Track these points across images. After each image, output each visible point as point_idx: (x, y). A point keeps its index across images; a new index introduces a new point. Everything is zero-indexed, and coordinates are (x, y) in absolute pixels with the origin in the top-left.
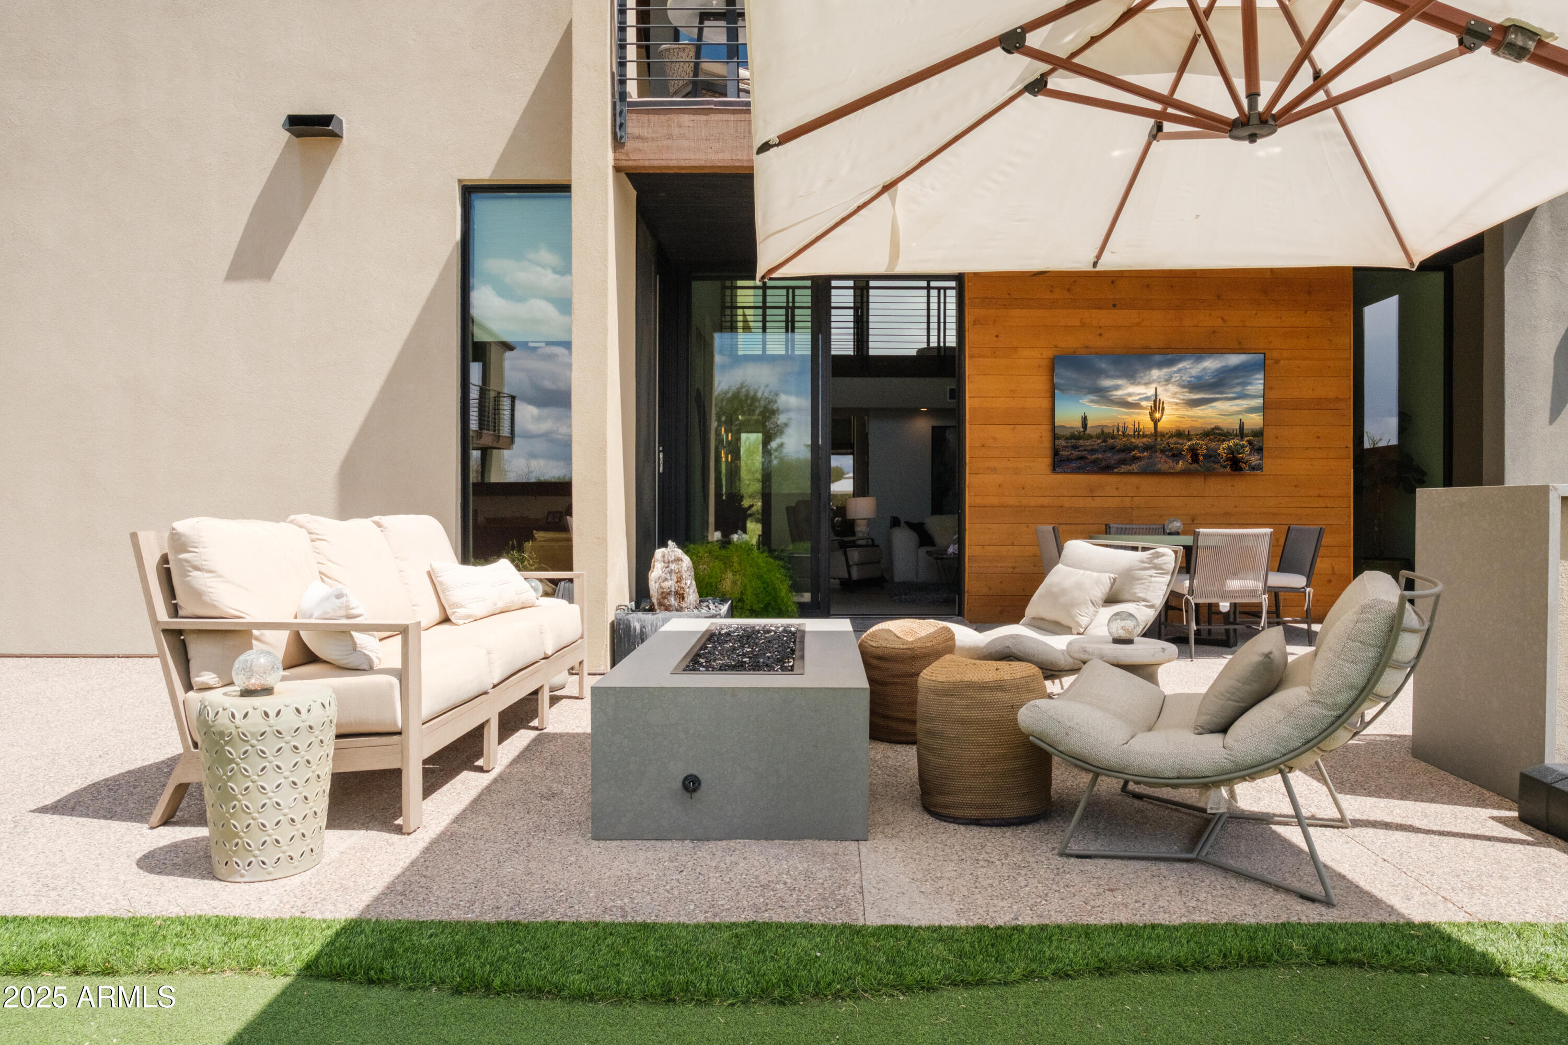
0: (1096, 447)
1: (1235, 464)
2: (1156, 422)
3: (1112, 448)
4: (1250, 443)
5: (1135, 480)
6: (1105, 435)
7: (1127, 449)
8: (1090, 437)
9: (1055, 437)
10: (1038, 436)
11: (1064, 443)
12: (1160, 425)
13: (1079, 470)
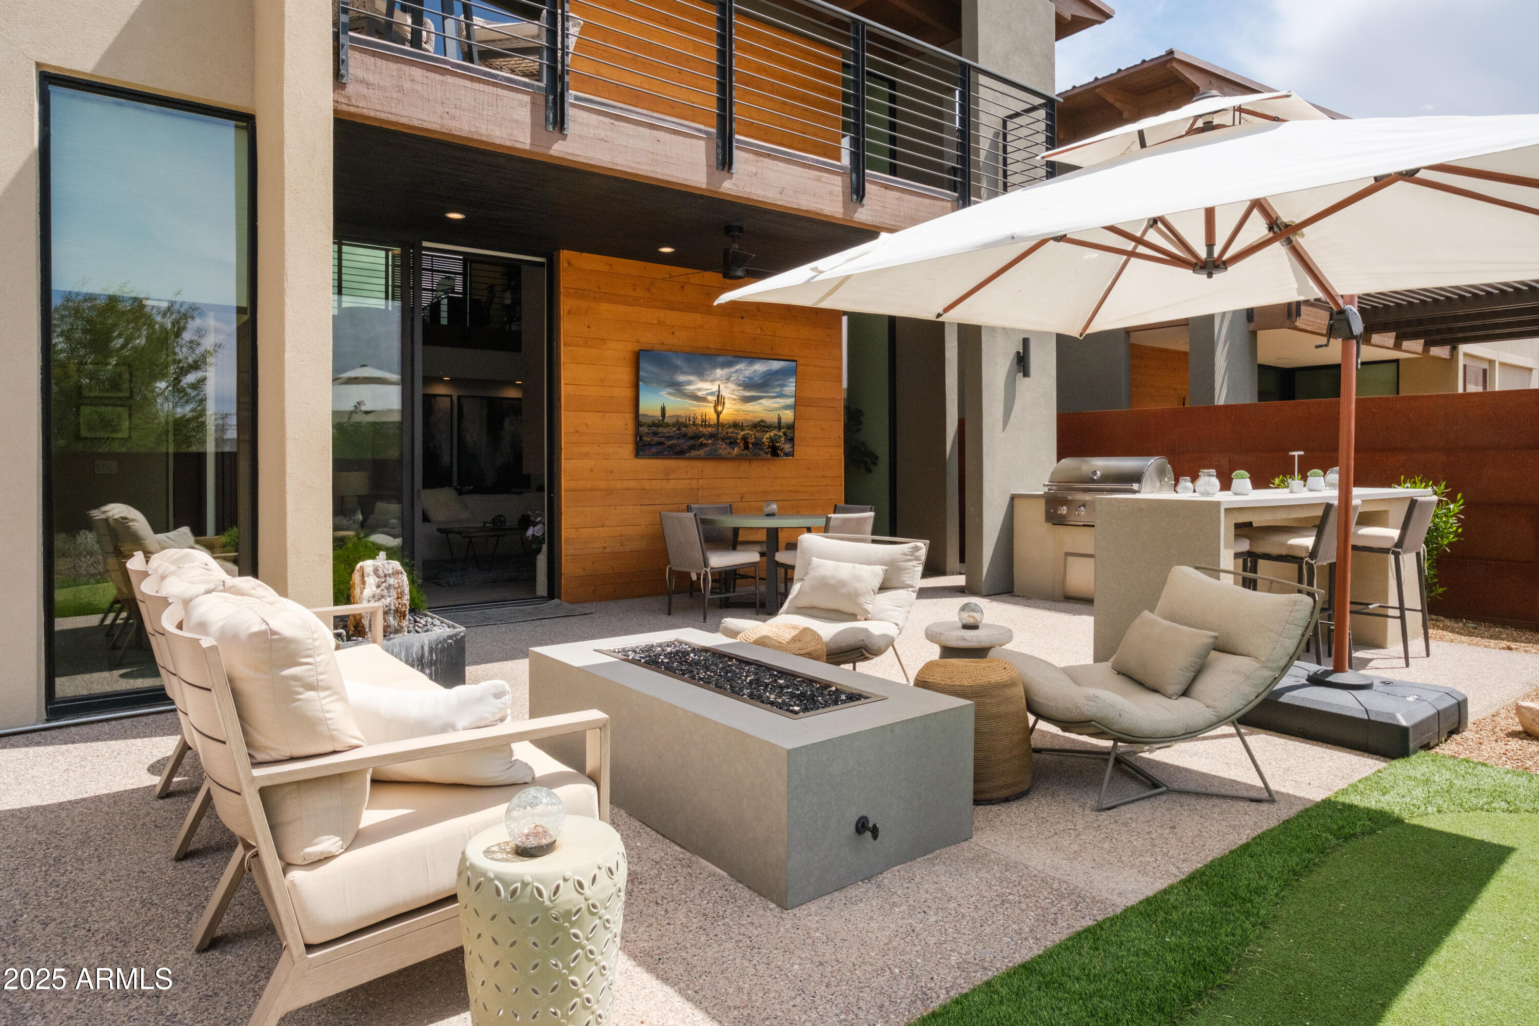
0: (672, 434)
1: (774, 451)
2: (718, 414)
3: (685, 435)
4: (785, 434)
5: (699, 464)
6: (679, 424)
7: (696, 437)
8: (667, 425)
9: (639, 424)
10: (623, 423)
11: (646, 430)
12: (721, 417)
13: (658, 455)
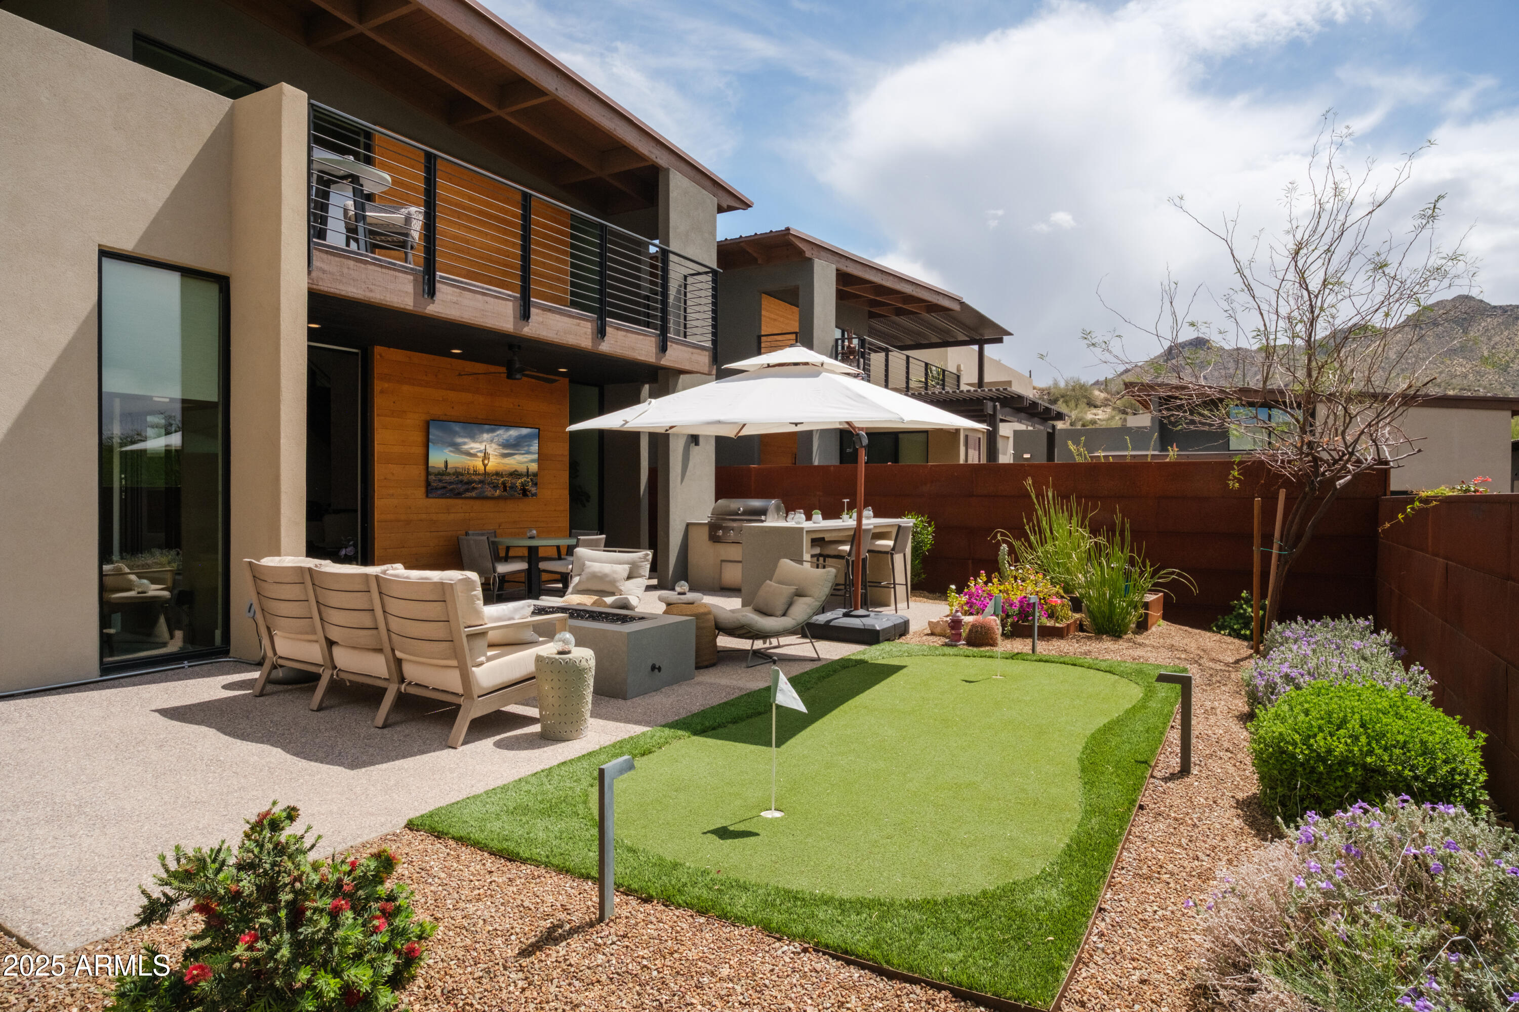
0: (453, 481)
1: (525, 492)
2: (485, 466)
3: (461, 482)
4: (532, 480)
5: (471, 502)
6: (457, 474)
7: (469, 482)
8: (449, 474)
9: (428, 473)
10: (417, 472)
11: (434, 479)
12: (487, 468)
13: (442, 496)
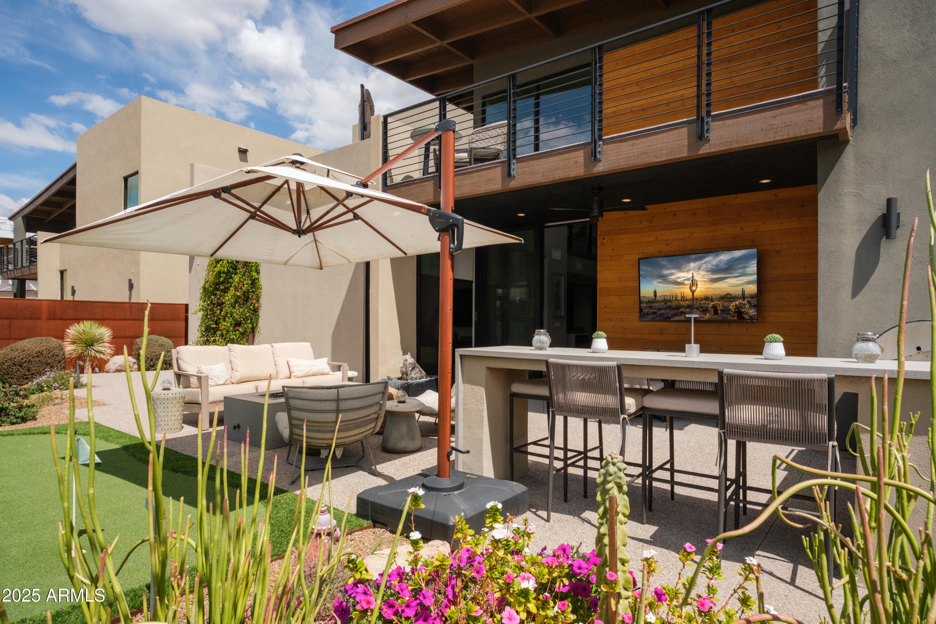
0: (661, 307)
1: (740, 315)
2: (693, 292)
3: (670, 307)
4: (749, 302)
6: (666, 301)
7: (678, 307)
8: (658, 302)
9: (640, 302)
10: (631, 302)
11: (645, 306)
12: (695, 294)
13: (652, 320)
